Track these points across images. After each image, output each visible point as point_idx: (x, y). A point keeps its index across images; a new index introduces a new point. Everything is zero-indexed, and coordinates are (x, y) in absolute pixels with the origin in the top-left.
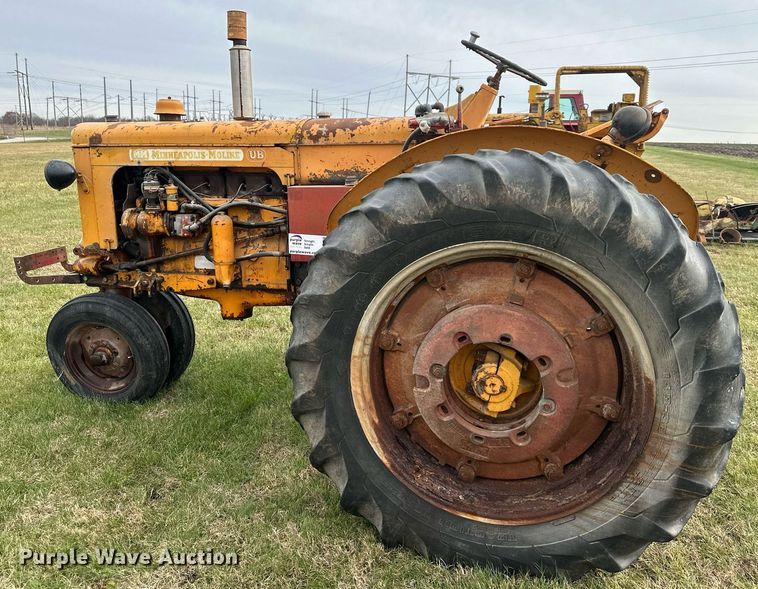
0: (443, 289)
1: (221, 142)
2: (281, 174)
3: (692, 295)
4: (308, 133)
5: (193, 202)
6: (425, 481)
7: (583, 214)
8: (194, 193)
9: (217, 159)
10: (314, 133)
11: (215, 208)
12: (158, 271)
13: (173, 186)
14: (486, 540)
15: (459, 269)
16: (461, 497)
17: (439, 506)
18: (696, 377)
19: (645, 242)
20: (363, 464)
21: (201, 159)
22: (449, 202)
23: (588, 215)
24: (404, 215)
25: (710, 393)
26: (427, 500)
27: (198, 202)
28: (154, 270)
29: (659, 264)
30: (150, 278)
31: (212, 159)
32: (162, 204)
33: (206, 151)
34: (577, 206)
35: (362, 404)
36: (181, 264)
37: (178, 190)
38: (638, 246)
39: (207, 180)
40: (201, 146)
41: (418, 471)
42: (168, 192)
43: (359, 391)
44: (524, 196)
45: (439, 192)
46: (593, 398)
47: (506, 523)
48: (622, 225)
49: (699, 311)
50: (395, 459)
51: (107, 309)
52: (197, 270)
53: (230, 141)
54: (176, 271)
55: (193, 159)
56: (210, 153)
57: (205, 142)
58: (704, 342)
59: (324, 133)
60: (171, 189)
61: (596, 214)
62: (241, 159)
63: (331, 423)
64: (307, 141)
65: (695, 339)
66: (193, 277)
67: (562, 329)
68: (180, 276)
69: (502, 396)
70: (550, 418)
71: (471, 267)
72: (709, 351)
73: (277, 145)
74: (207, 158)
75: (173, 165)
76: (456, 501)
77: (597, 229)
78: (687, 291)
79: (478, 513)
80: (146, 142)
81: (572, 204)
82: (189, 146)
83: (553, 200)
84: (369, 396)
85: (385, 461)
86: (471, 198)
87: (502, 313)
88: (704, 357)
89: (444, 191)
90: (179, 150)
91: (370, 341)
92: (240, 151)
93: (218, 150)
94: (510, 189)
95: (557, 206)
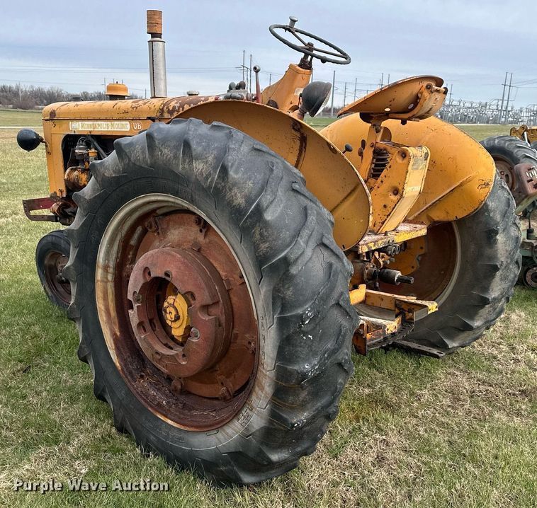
0: (158, 234)
1: (117, 116)
3: (271, 248)
4: (167, 108)
6: (143, 385)
7: (201, 173)
9: (115, 130)
10: (171, 108)
13: (93, 150)
14: (167, 438)
15: (167, 218)
16: (164, 402)
17: (146, 405)
18: (275, 321)
19: (240, 200)
20: (103, 363)
22: (130, 160)
23: (205, 175)
24: (109, 170)
25: (285, 336)
26: (140, 399)
29: (247, 219)
31: (113, 130)
32: (87, 164)
33: (109, 123)
34: (199, 166)
35: (105, 319)
37: (98, 153)
38: (234, 204)
40: (106, 119)
41: (142, 377)
42: (90, 155)
43: (103, 308)
44: (169, 157)
45: (124, 151)
46: (247, 335)
47: (182, 428)
48: (223, 184)
49: (274, 263)
50: (125, 365)
51: (62, 241)
53: (122, 115)
55: (102, 129)
56: (111, 124)
57: (108, 116)
58: (279, 291)
59: (177, 108)
60: (92, 152)
61: (210, 174)
62: (128, 129)
63: (85, 329)
64: (166, 115)
65: (272, 287)
67: (224, 274)
69: (178, 323)
70: (196, 344)
72: (283, 298)
73: (149, 118)
74: (109, 129)
75: (92, 134)
76: (159, 405)
77: (210, 187)
78: (267, 245)
79: (169, 416)
80: (78, 116)
81: (194, 165)
82: (100, 119)
83: (184, 161)
84: (113, 313)
85: (118, 364)
86: (141, 156)
87: (169, 254)
88: (279, 304)
89: (127, 151)
90: (95, 122)
91: (111, 270)
92: (128, 122)
93: (115, 122)
94: (161, 151)
95: (186, 166)
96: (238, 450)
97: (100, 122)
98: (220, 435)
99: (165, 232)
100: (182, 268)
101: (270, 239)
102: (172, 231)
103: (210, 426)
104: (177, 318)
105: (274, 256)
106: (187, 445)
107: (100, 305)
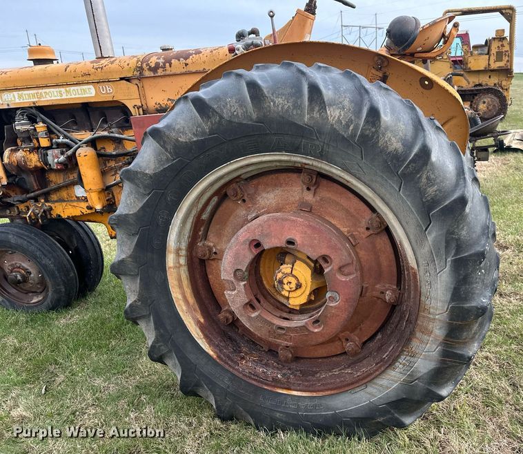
0: (244, 201)
1: (74, 80)
2: (130, 105)
3: (440, 191)
4: (148, 65)
5: (61, 137)
6: (249, 366)
7: (339, 121)
8: (61, 130)
9: (73, 96)
10: (153, 65)
11: (80, 141)
12: (47, 201)
13: (41, 124)
14: (298, 409)
15: (255, 182)
16: (279, 376)
17: (260, 385)
18: (449, 264)
19: (396, 145)
20: (192, 357)
21: (59, 98)
22: (221, 117)
23: (344, 123)
24: (185, 134)
25: (461, 277)
26: (250, 381)
27: (65, 137)
28: (43, 201)
29: (408, 165)
30: (41, 208)
31: (69, 97)
32: (35, 141)
33: (63, 90)
34: (333, 114)
35: (184, 308)
36: (64, 194)
37: (48, 127)
38: (389, 150)
39: (74, 117)
40: (57, 86)
41: (243, 358)
42: (38, 130)
43: (180, 297)
44: (286, 107)
45: (211, 108)
46: (378, 286)
47: (315, 394)
48: (373, 130)
49: (446, 205)
50: (220, 351)
52: (78, 198)
53: (81, 79)
54: (61, 200)
55: (53, 98)
56: (66, 91)
57: (60, 81)
58: (453, 233)
59: (161, 64)
60: (41, 127)
61: (351, 121)
63: (159, 325)
64: (147, 73)
65: (445, 231)
66: (75, 204)
67: (346, 229)
68: (64, 204)
69: (299, 292)
70: (335, 307)
71: (264, 179)
72: (458, 240)
73: (122, 79)
74: (64, 96)
75: (37, 105)
76: (275, 380)
77: (353, 135)
78: (435, 188)
79: (292, 387)
81: (328, 112)
82: (47, 86)
83: (311, 110)
84: (191, 300)
85: (211, 353)
86: (240, 112)
87: (287, 220)
88: (454, 246)
89: (215, 107)
90: (40, 91)
91: (183, 253)
92: (91, 86)
93: (72, 88)
95: (316, 115)
96: (399, 398)
97: (47, 90)
98: (370, 389)
99: (253, 198)
100: (308, 232)
101: (438, 181)
102: (264, 195)
103: (352, 384)
104: (299, 286)
105: (445, 198)
106: (328, 409)
107: (176, 294)
